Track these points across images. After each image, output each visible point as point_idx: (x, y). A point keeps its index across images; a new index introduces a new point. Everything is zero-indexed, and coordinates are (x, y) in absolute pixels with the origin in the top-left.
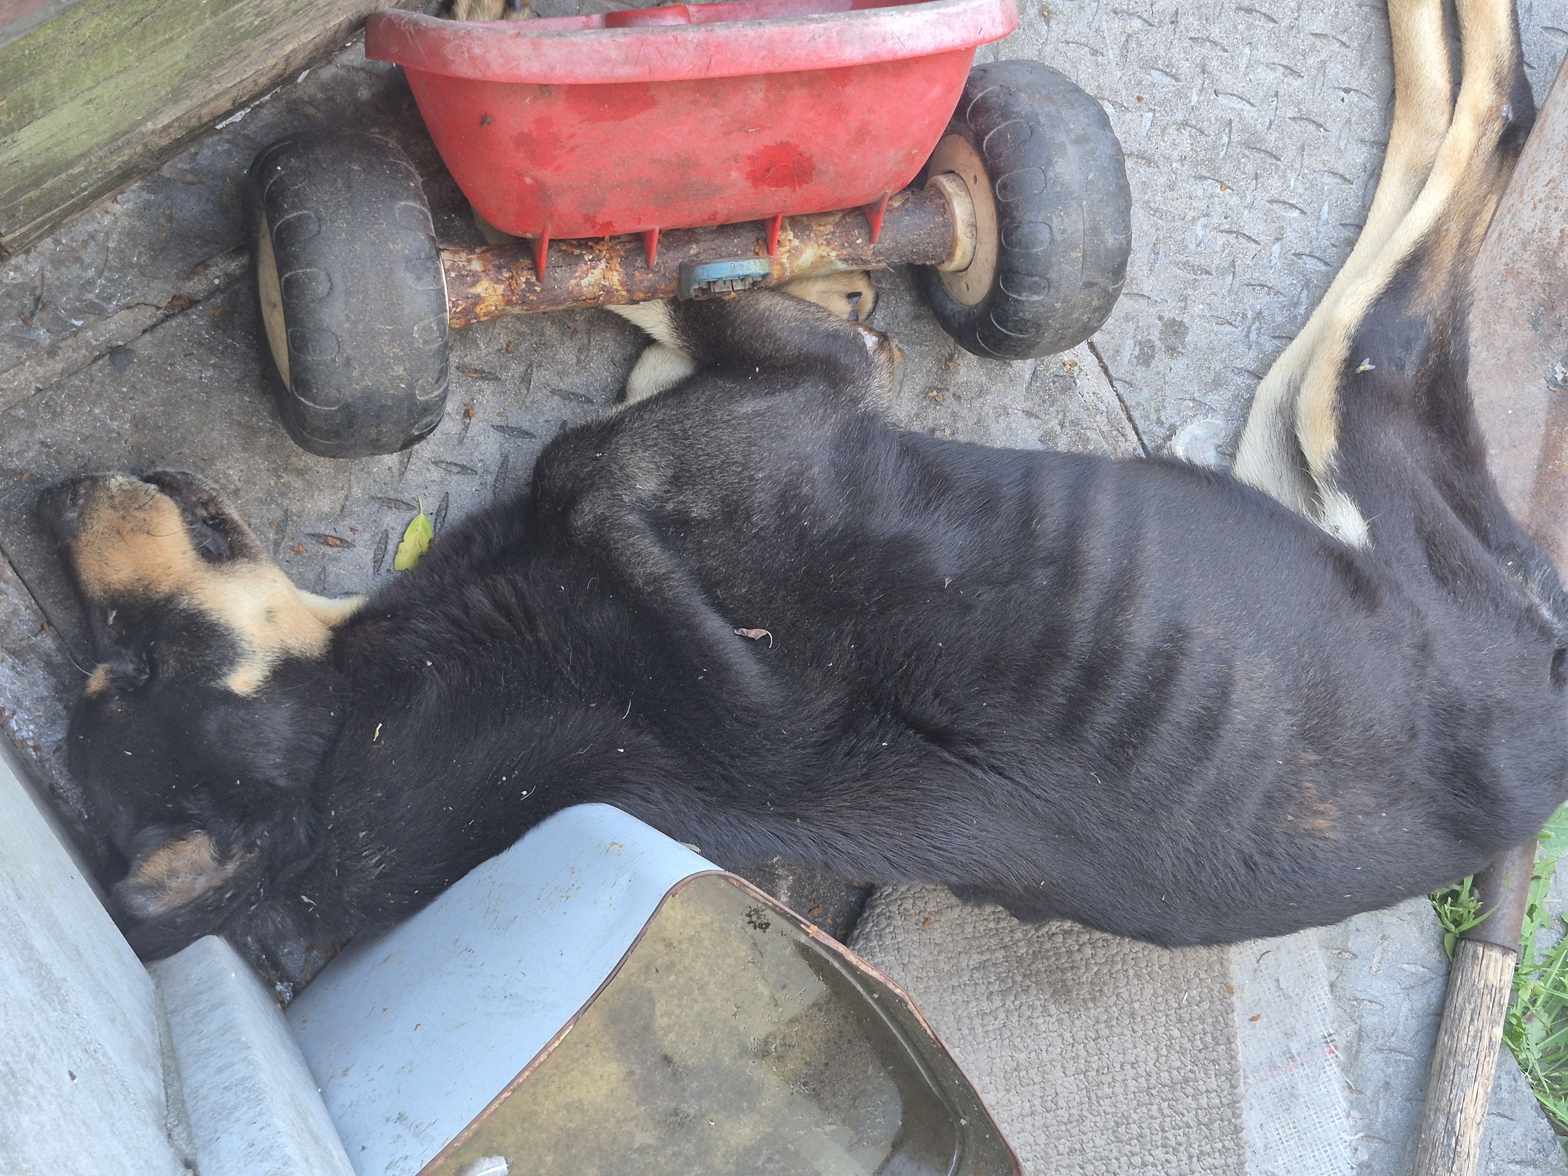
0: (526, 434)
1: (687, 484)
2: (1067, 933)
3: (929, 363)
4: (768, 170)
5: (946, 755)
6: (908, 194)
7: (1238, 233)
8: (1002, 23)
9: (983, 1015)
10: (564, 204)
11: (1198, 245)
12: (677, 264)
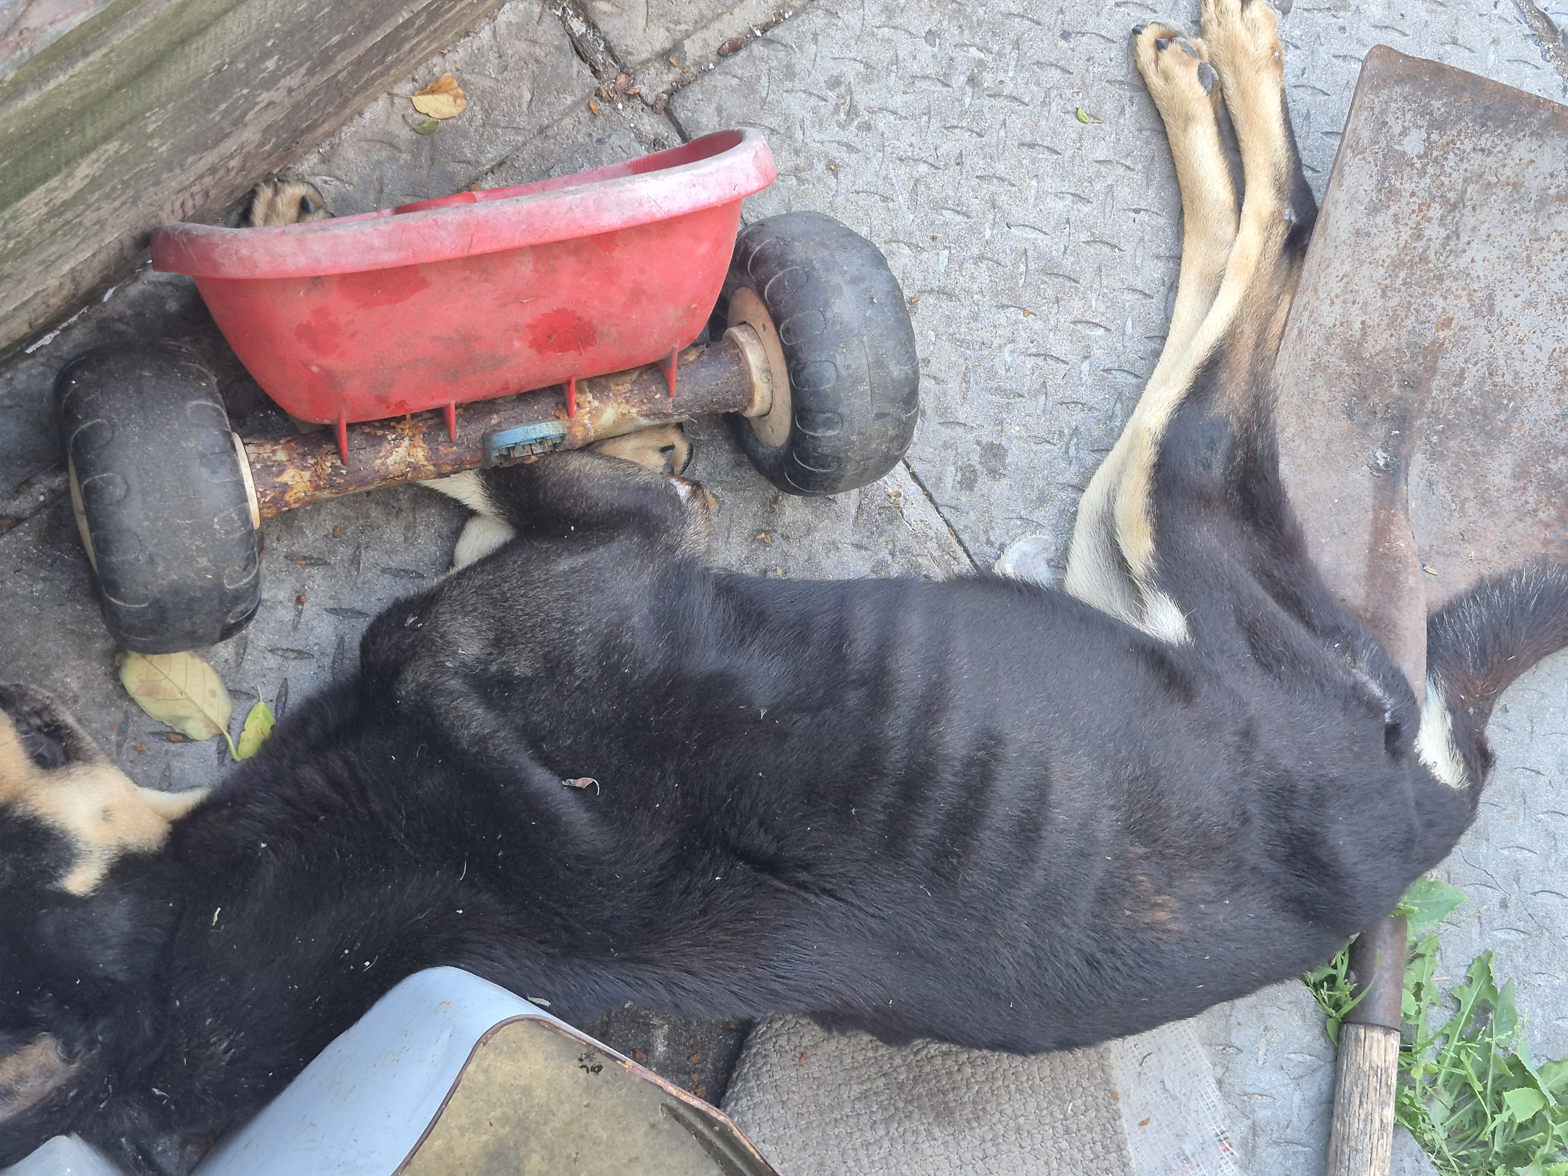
0: (360, 614)
1: (509, 645)
2: (944, 1054)
3: (755, 507)
4: (550, 337)
5: (776, 882)
6: (703, 347)
7: (1046, 356)
8: (756, 178)
9: (867, 1145)
10: (354, 388)
11: (1007, 370)
12: (480, 434)
